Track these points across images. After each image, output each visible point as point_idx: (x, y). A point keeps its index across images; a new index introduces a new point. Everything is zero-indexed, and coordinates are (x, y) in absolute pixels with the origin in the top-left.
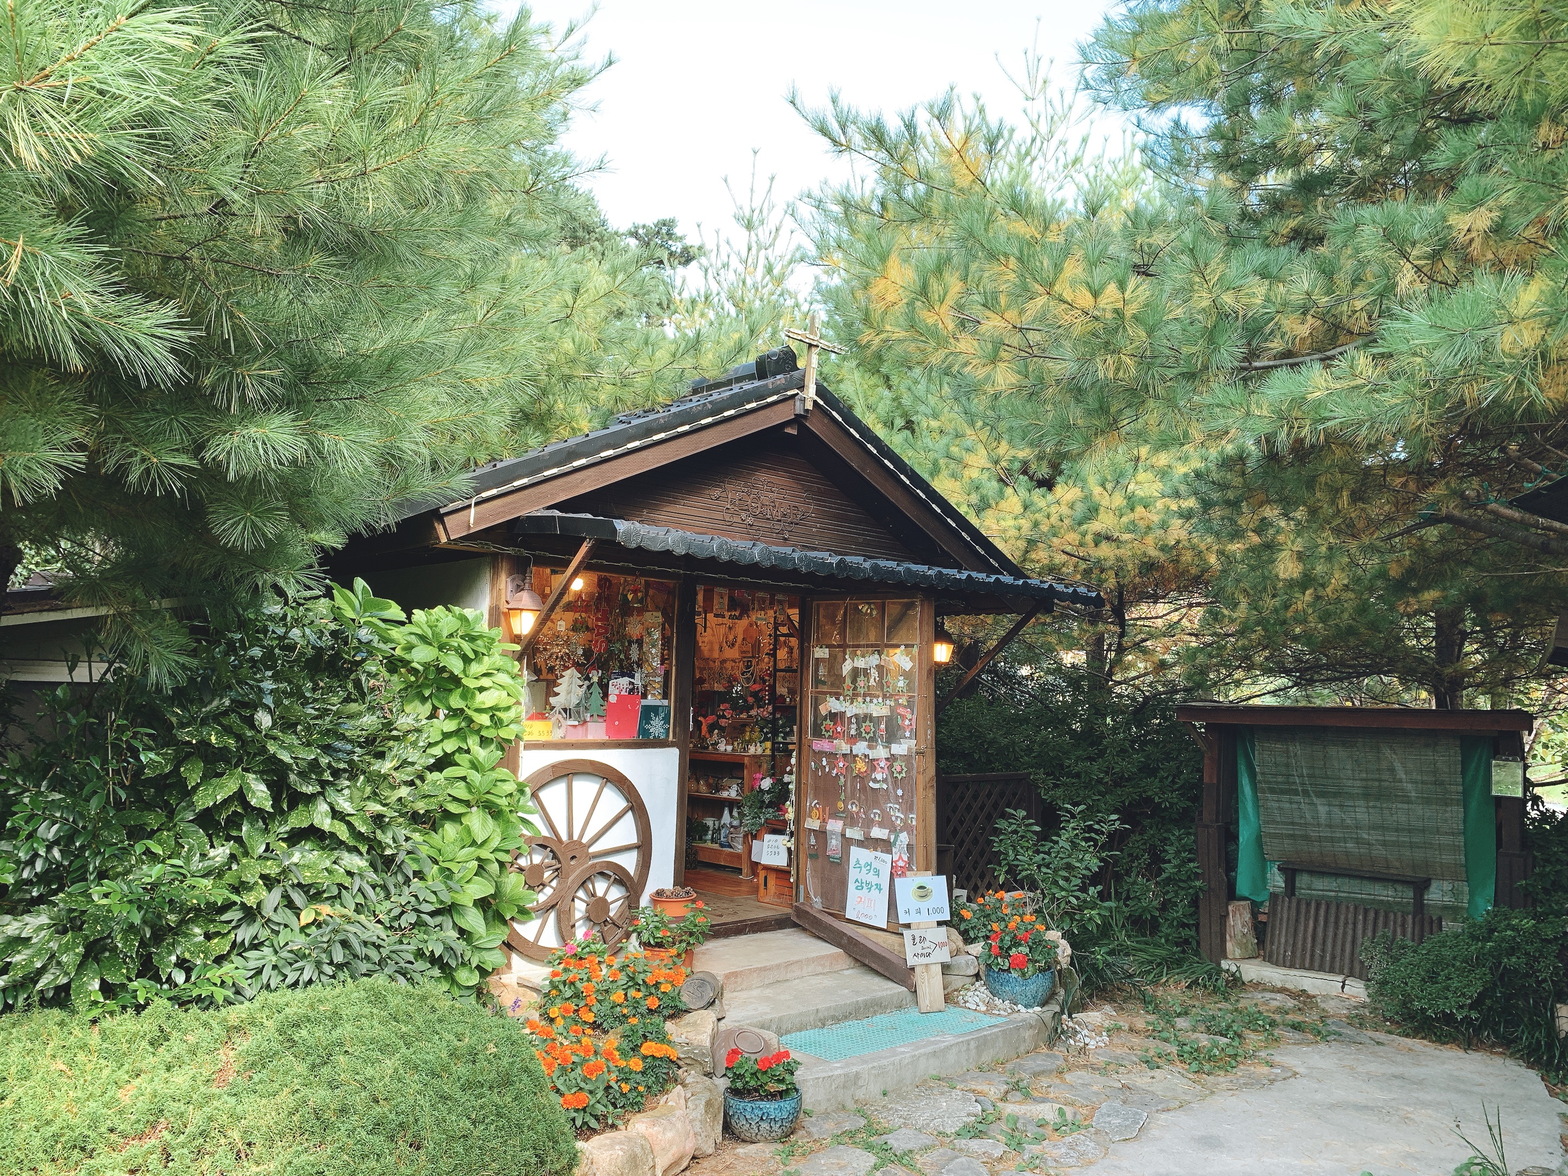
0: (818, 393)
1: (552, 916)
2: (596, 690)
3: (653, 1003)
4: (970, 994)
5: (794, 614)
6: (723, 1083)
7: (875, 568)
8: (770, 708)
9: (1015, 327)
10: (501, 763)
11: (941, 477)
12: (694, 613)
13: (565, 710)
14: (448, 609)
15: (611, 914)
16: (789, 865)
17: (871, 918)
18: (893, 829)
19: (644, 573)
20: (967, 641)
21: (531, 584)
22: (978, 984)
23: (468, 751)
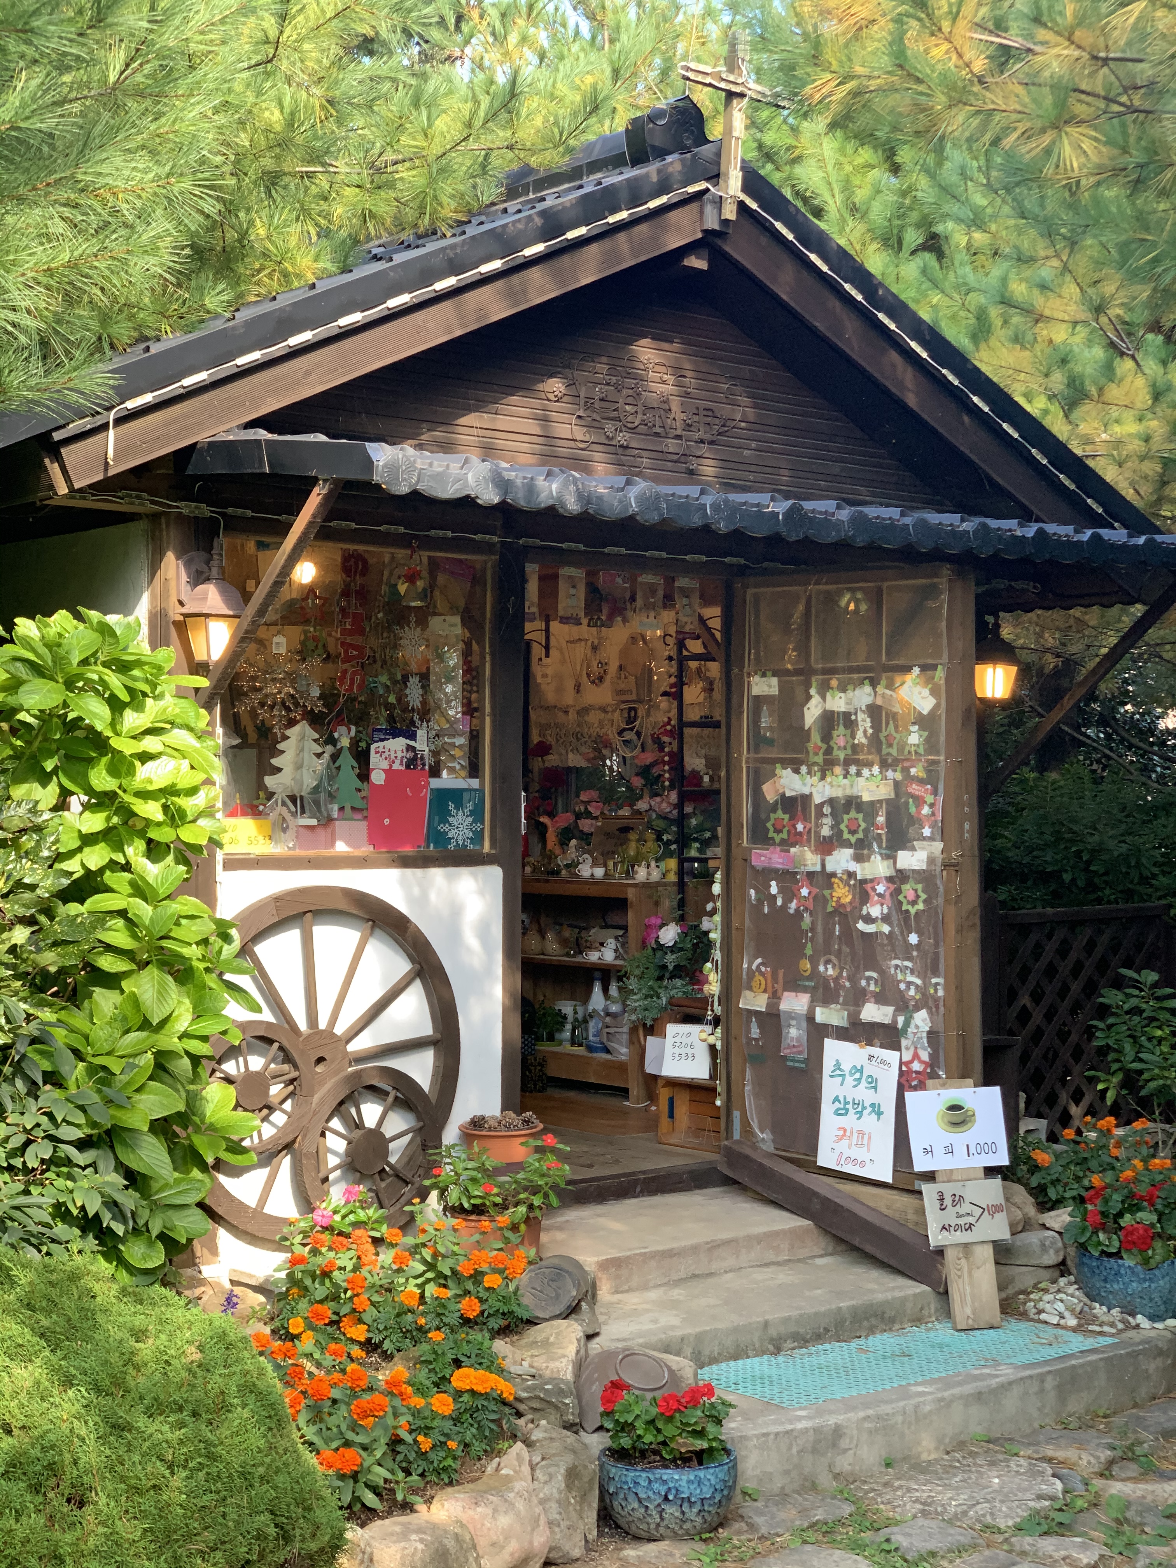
0: (745, 189)
1: (286, 1162)
2: (348, 761)
3: (471, 1307)
4: (1048, 1297)
5: (713, 614)
6: (597, 1442)
7: (859, 521)
8: (674, 796)
9: (1095, 58)
10: (186, 887)
11: (993, 342)
12: (520, 617)
13: (293, 799)
14: (79, 617)
15: (393, 1160)
16: (713, 1076)
17: (862, 1164)
18: (904, 1006)
19: (428, 543)
20: (1051, 662)
21: (222, 569)
22: (1062, 1281)
23: (126, 867)
